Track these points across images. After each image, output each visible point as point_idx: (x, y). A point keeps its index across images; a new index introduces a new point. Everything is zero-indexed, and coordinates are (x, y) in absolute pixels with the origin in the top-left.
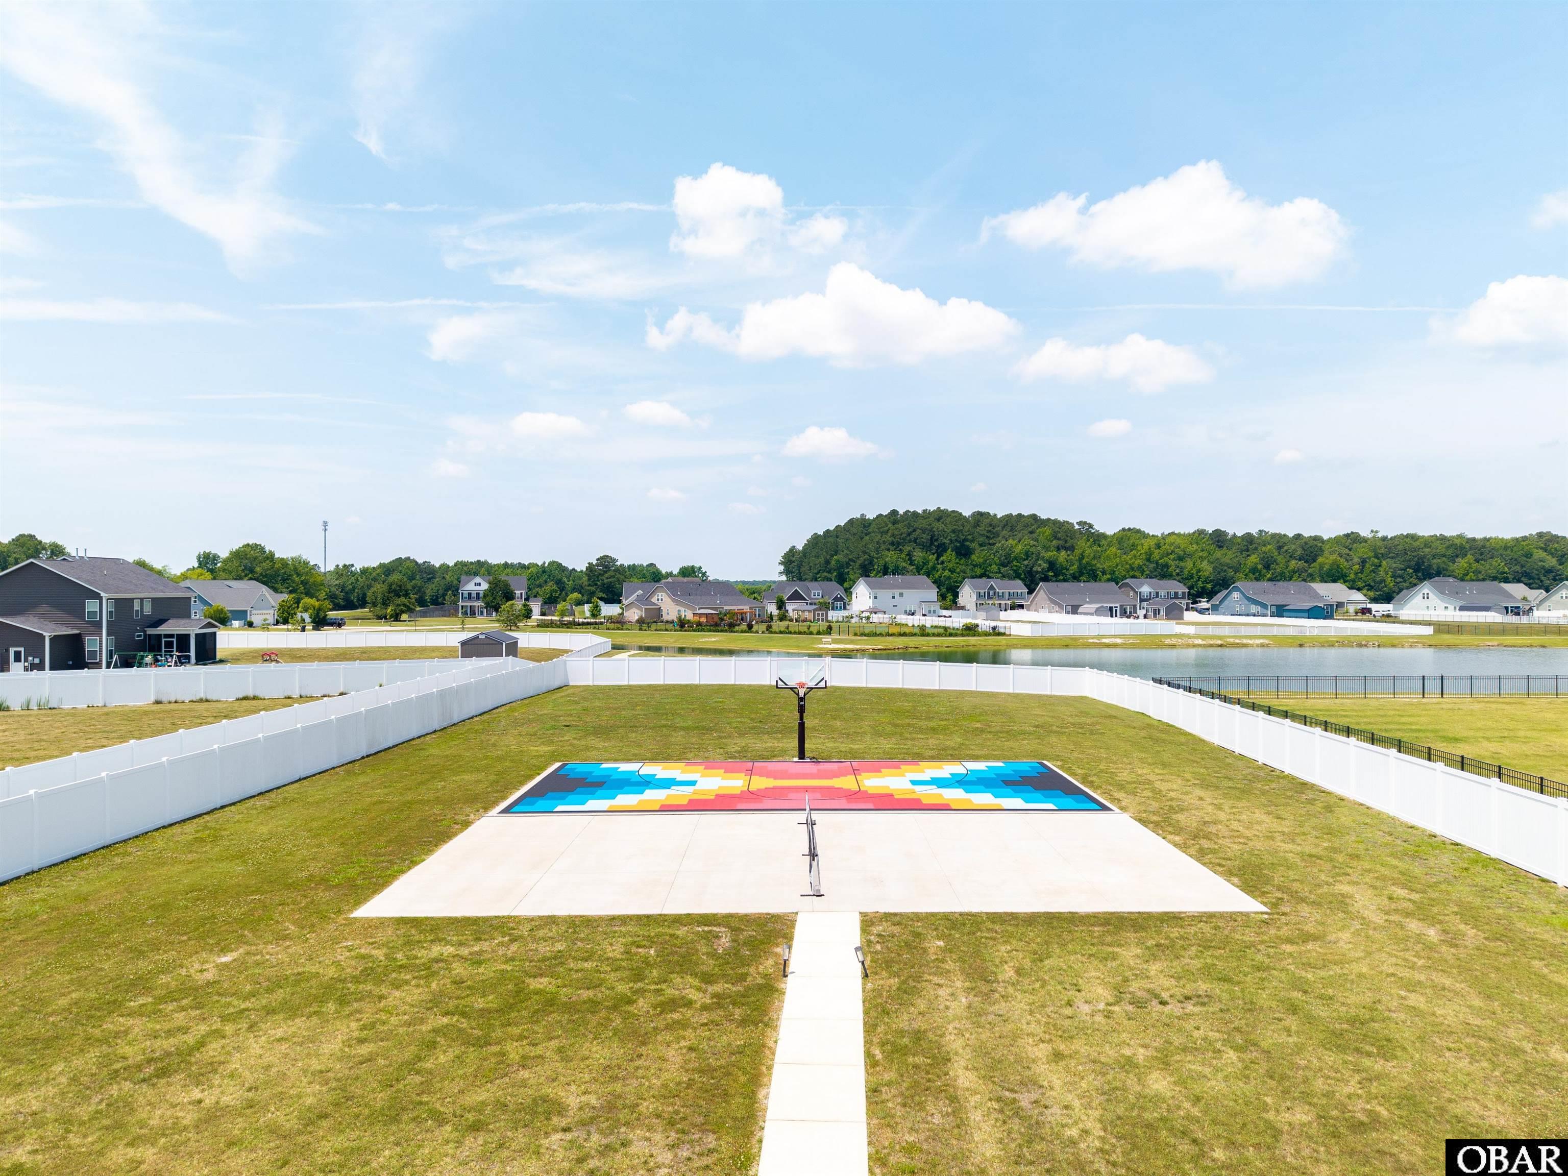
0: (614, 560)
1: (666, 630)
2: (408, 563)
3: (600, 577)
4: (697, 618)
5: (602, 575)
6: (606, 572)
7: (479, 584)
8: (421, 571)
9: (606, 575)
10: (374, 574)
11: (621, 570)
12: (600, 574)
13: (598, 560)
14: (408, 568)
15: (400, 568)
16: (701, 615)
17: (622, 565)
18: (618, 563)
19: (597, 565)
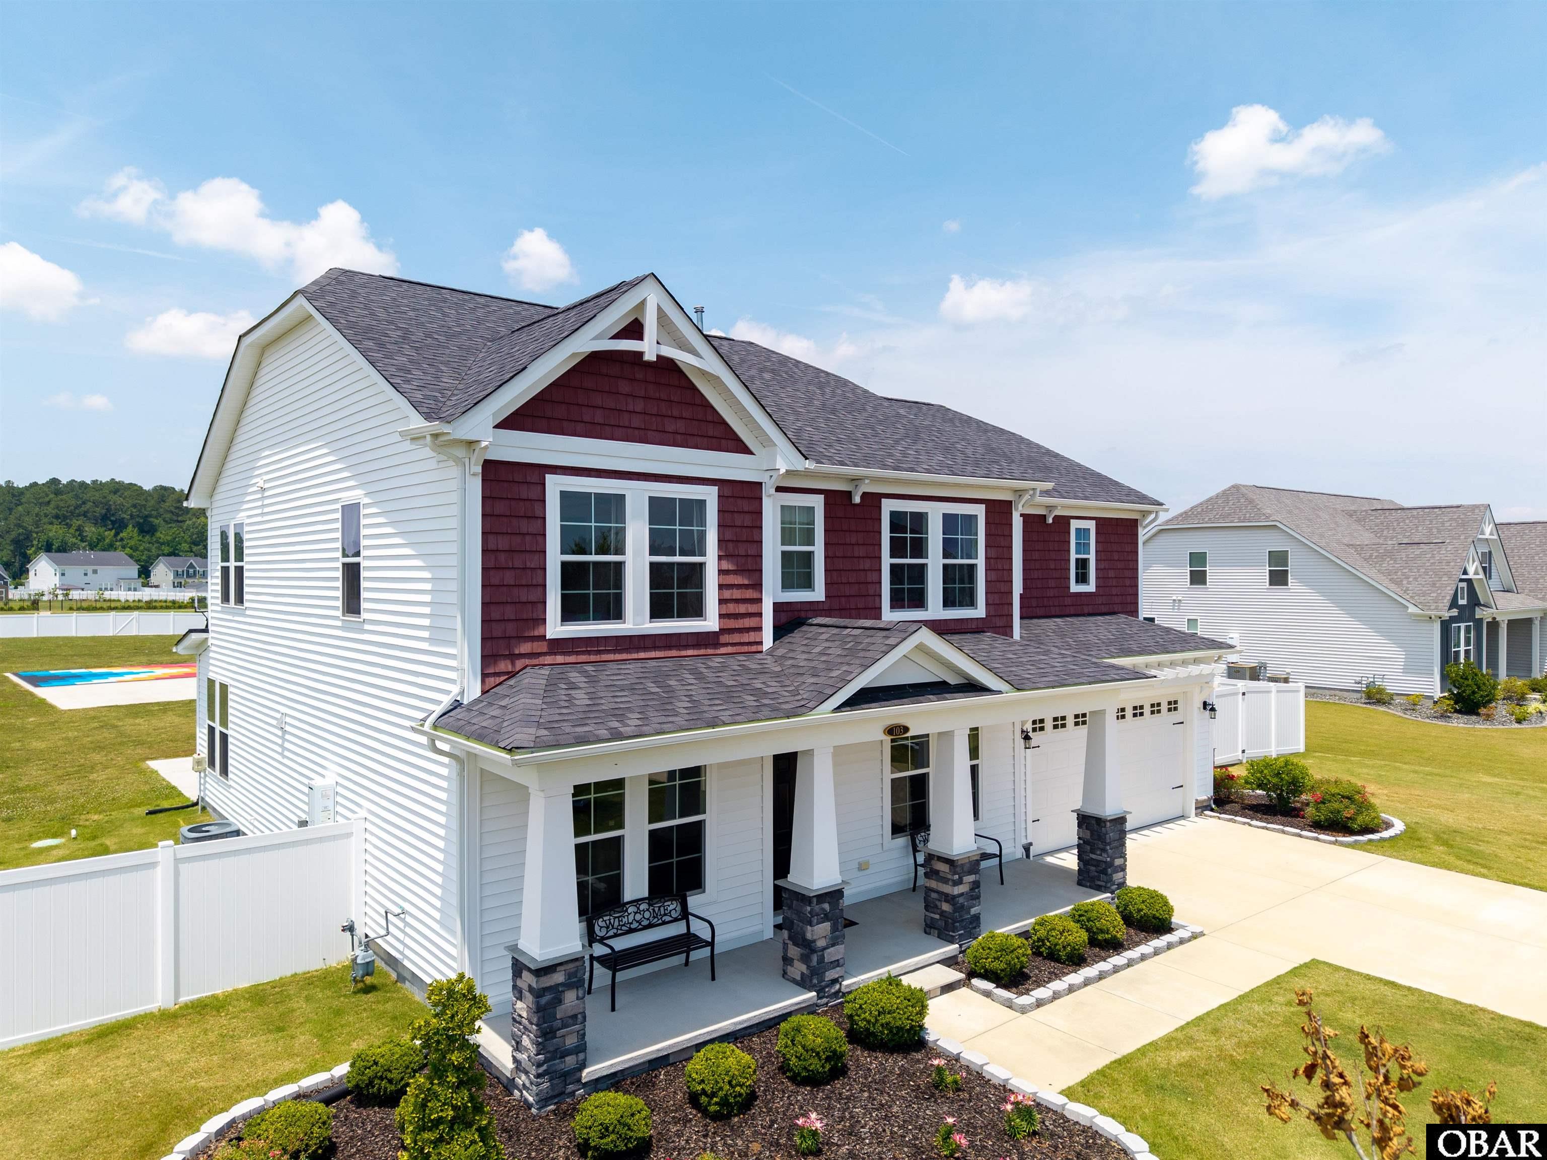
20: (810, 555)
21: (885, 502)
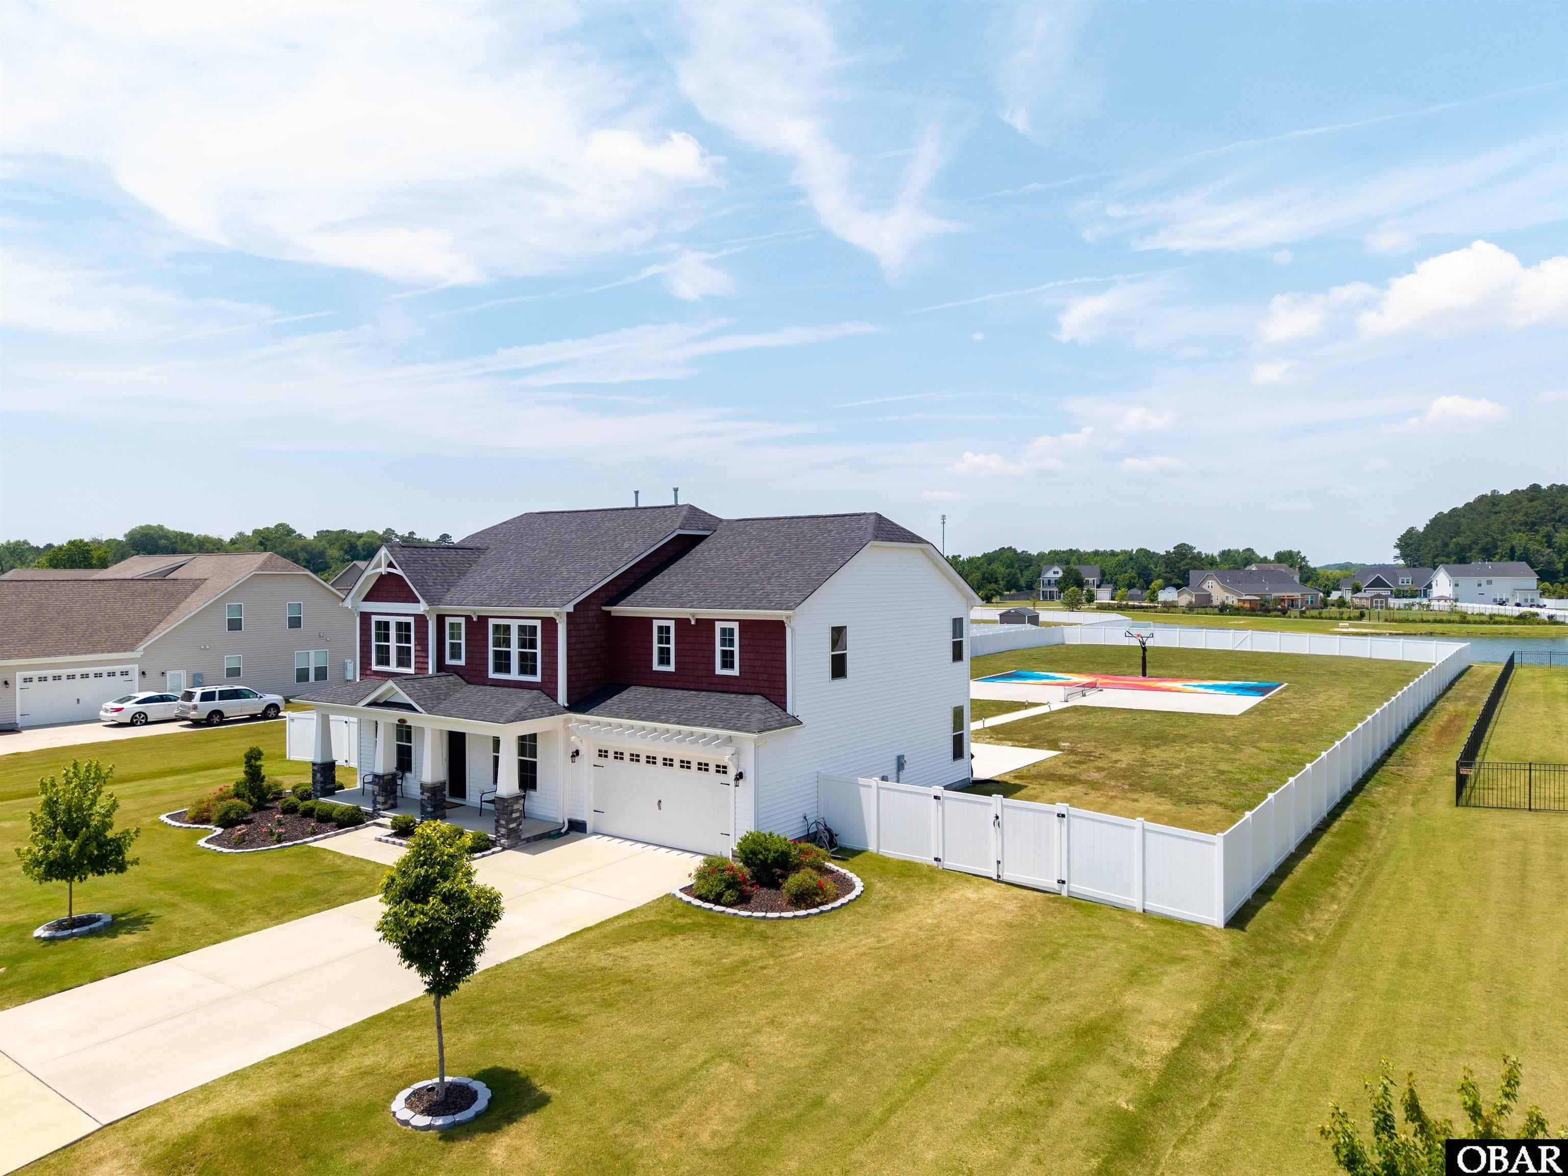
0: (1191, 548)
1: (1206, 614)
2: (1008, 553)
3: (1177, 565)
4: (1241, 604)
5: (1179, 563)
6: (1182, 560)
7: (1057, 573)
8: (1019, 560)
9: (1183, 563)
10: (978, 563)
11: (1198, 557)
12: (1177, 562)
13: (1175, 548)
14: (1008, 557)
15: (1001, 557)
16: (1244, 601)
17: (1199, 553)
18: (1196, 551)
19: (1174, 553)
20: (460, 644)
21: (490, 620)
